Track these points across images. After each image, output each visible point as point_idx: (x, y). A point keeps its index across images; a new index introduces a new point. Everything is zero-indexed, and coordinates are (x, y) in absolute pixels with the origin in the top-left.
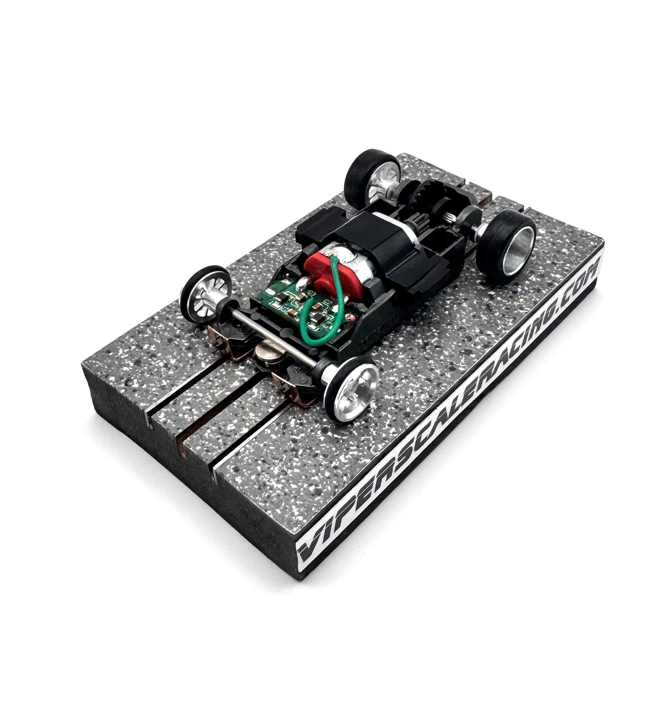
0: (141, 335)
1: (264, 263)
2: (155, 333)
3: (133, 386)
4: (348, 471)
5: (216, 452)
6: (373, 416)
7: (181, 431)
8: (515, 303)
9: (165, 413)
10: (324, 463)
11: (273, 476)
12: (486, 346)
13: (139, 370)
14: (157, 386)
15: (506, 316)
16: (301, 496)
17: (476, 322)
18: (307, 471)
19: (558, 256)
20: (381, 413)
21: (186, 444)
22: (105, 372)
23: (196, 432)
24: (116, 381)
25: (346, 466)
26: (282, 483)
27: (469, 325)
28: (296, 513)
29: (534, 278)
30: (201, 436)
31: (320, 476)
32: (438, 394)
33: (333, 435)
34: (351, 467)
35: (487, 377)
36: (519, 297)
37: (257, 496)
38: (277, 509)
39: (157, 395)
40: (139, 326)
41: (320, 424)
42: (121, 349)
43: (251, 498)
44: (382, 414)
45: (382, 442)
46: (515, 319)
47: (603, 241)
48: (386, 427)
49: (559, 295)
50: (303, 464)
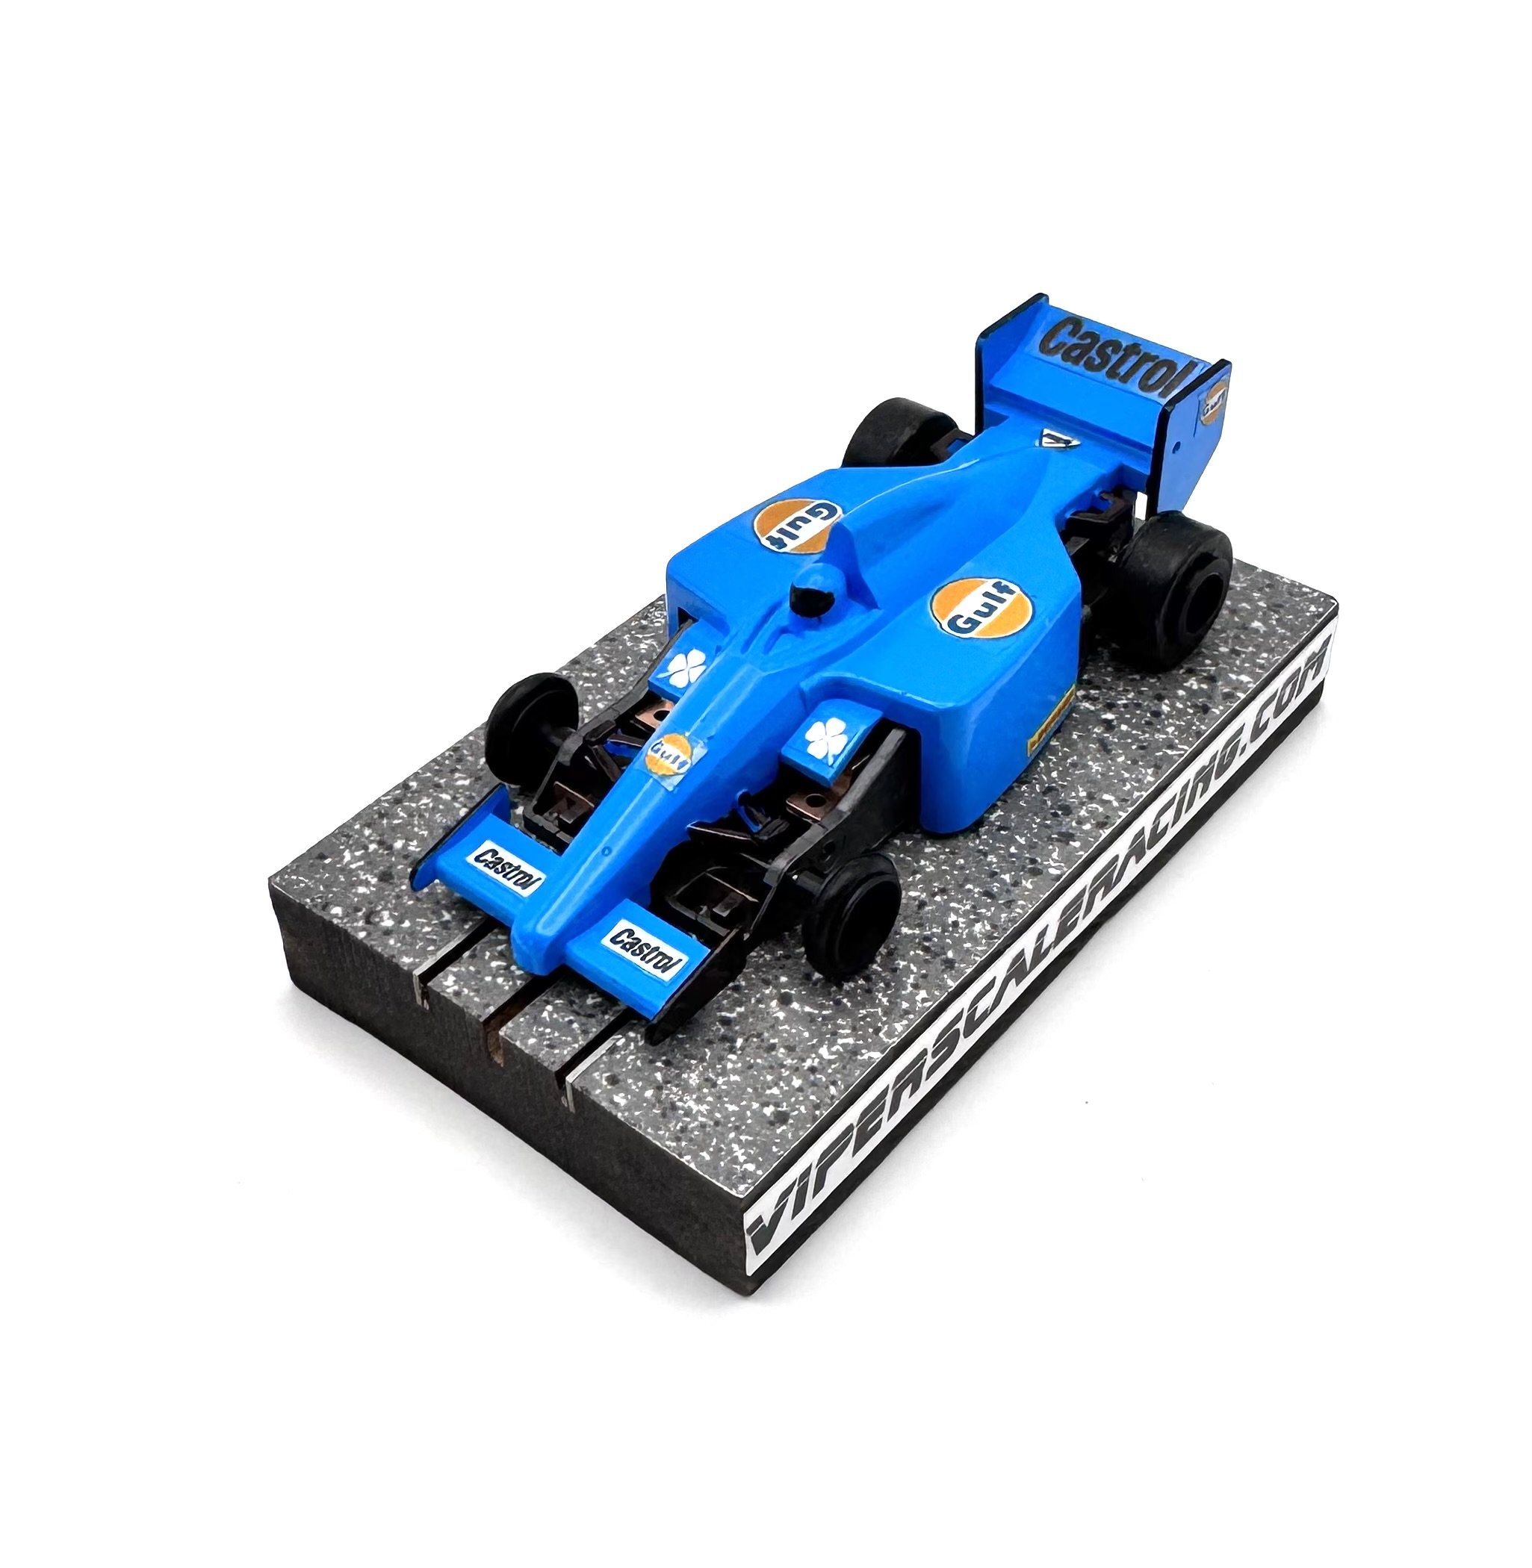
0: (385, 821)
1: (630, 665)
2: (414, 816)
3: (383, 924)
4: (839, 1076)
5: (569, 1049)
6: (880, 969)
7: (492, 1009)
8: (1157, 736)
9: (455, 974)
10: (788, 1062)
11: (686, 1089)
12: (1102, 825)
13: (390, 892)
14: (434, 922)
15: (1140, 763)
16: (747, 1126)
17: (1080, 776)
18: (755, 1078)
19: (1242, 636)
20: (897, 962)
21: (508, 1036)
22: (318, 898)
23: (523, 1012)
24: (346, 915)
25: (833, 1066)
26: (708, 1103)
27: (1065, 783)
28: (742, 1159)
29: (1195, 683)
30: (535, 1018)
31: (782, 1087)
32: (1010, 921)
33: (802, 1007)
34: (844, 1067)
35: (1103, 889)
36: (1166, 722)
37: (660, 1129)
38: (703, 1151)
39: (433, 942)
40: (378, 801)
41: (775, 987)
42: (348, 850)
43: (649, 1133)
44: (899, 964)
45: (902, 1017)
46: (1157, 767)
47: (1336, 604)
48: (905, 989)
49: (1248, 716)
50: (747, 1065)
